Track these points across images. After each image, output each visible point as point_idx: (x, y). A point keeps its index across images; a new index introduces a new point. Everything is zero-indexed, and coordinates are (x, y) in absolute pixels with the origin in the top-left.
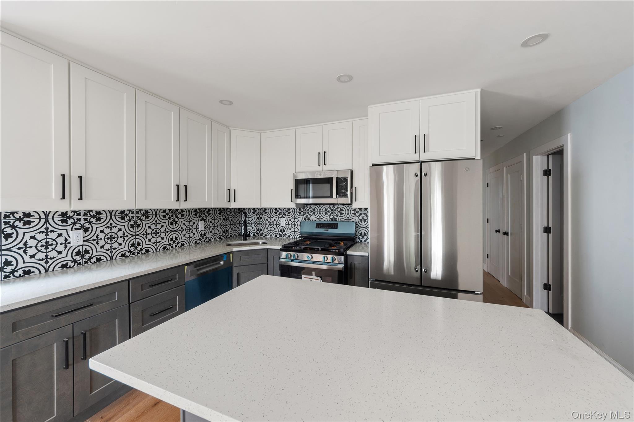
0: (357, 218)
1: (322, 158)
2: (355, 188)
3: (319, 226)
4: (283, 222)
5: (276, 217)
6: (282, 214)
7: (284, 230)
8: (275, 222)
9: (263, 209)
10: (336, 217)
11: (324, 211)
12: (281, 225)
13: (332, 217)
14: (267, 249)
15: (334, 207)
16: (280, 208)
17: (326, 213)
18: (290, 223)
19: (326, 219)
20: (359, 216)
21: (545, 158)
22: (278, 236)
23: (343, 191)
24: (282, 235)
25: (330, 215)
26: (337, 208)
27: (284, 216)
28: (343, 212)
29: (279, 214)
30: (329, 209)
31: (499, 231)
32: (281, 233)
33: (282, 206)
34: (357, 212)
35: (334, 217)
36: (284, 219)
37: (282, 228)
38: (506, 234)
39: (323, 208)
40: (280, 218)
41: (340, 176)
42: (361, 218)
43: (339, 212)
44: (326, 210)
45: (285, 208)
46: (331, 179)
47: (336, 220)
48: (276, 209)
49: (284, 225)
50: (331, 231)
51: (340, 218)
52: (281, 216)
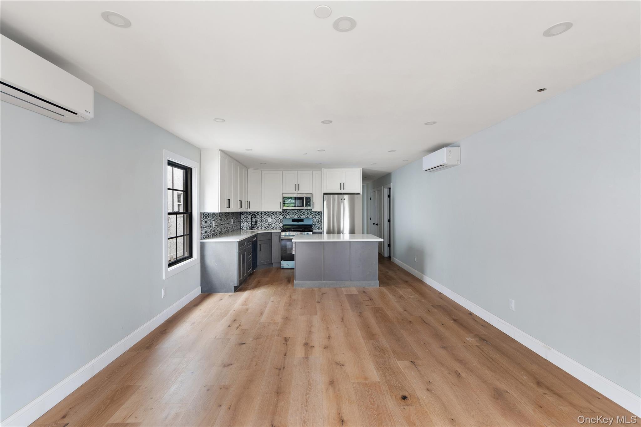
0: (312, 217)
1: (297, 187)
2: (314, 202)
3: (293, 221)
4: (270, 220)
5: (265, 217)
6: (269, 215)
7: (270, 225)
8: (264, 220)
9: (257, 213)
10: (301, 216)
11: (294, 213)
12: (269, 222)
13: (299, 216)
14: (271, 233)
15: (300, 211)
16: (267, 212)
17: (296, 214)
18: (274, 220)
19: (295, 218)
20: (313, 215)
21: (389, 189)
22: (267, 228)
23: (309, 203)
24: (269, 227)
25: (298, 215)
26: (302, 212)
27: (270, 216)
28: (305, 214)
29: (267, 215)
30: (297, 212)
31: (375, 224)
32: (268, 226)
33: (269, 211)
34: (312, 214)
35: (300, 216)
36: (271, 218)
37: (269, 223)
38: (377, 224)
39: (294, 212)
40: (268, 217)
41: (307, 196)
42: (314, 216)
43: (303, 214)
44: (296, 212)
45: (271, 212)
46: (303, 198)
47: (301, 218)
48: (265, 212)
49: (270, 221)
50: (300, 223)
51: (303, 217)
52: (268, 216)
